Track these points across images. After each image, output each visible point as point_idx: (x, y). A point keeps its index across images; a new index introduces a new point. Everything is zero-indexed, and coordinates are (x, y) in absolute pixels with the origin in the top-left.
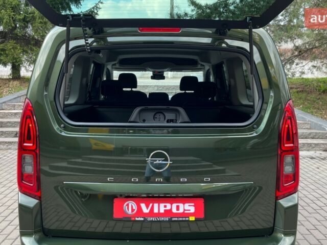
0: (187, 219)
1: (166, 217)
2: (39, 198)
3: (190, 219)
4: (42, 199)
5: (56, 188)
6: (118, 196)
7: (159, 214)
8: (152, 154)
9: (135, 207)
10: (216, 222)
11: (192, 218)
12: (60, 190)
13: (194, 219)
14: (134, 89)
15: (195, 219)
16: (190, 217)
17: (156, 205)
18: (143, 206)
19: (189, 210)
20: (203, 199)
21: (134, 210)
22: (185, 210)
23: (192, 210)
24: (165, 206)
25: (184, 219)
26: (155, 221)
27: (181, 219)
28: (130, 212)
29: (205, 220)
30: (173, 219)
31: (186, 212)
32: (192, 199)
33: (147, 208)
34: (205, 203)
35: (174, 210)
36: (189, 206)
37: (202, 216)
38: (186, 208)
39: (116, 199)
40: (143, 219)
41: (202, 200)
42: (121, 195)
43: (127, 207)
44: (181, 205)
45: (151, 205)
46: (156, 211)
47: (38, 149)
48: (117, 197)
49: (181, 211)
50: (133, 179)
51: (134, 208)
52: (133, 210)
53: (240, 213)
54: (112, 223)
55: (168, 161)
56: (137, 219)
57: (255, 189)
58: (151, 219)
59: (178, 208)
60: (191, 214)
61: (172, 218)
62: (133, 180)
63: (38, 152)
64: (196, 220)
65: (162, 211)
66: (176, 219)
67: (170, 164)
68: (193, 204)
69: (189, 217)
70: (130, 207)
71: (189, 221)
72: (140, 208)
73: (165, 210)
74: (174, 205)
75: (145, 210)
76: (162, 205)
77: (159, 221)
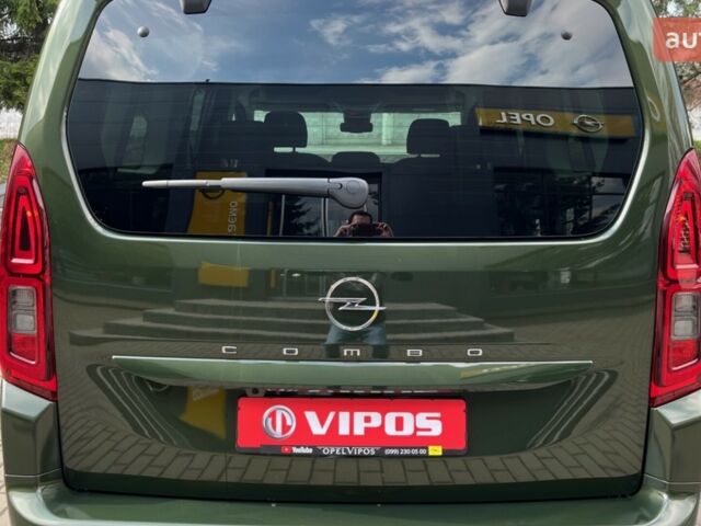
0: (423, 452)
1: (370, 447)
2: (53, 396)
3: (431, 453)
4: (59, 398)
5: (91, 370)
6: (249, 393)
7: (352, 439)
8: (333, 287)
9: (291, 421)
10: (494, 461)
11: (436, 451)
12: (102, 377)
13: (440, 453)
14: (299, 150)
15: (443, 451)
16: (431, 448)
17: (344, 417)
18: (312, 417)
19: (429, 430)
20: (462, 401)
21: (290, 427)
22: (416, 429)
23: (436, 429)
24: (368, 420)
25: (415, 452)
26: (341, 456)
27: (407, 452)
28: (278, 432)
29: (465, 455)
30: (388, 452)
31: (419, 434)
32: (436, 401)
33: (322, 423)
34: (468, 412)
35: (391, 430)
36: (428, 418)
37: (462, 446)
38: (419, 425)
39: (241, 399)
40: (310, 451)
41: (460, 406)
42: (255, 391)
43: (270, 420)
44: (407, 417)
45: (331, 415)
46: (344, 430)
47: (47, 273)
48: (245, 395)
49: (408, 430)
50: (285, 350)
51: (289, 422)
52: (285, 428)
53: (556, 438)
54: (239, 461)
55: (374, 305)
56: (295, 450)
57: (600, 376)
58: (332, 450)
59: (399, 424)
60: (434, 441)
61: (384, 448)
62: (285, 353)
63: (47, 280)
64: (446, 454)
65: (359, 430)
66: (395, 452)
67: (380, 312)
68: (438, 415)
69: (427, 448)
70: (279, 420)
71: (427, 456)
72: (303, 424)
73: (367, 429)
74: (391, 417)
75: (318, 429)
76: (359, 416)
77: (352, 456)
